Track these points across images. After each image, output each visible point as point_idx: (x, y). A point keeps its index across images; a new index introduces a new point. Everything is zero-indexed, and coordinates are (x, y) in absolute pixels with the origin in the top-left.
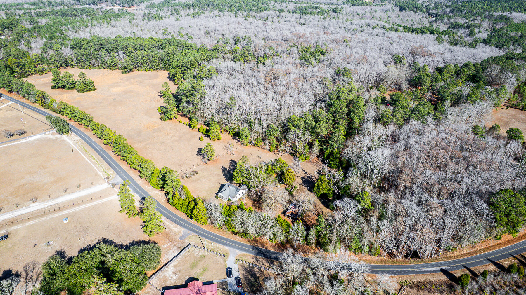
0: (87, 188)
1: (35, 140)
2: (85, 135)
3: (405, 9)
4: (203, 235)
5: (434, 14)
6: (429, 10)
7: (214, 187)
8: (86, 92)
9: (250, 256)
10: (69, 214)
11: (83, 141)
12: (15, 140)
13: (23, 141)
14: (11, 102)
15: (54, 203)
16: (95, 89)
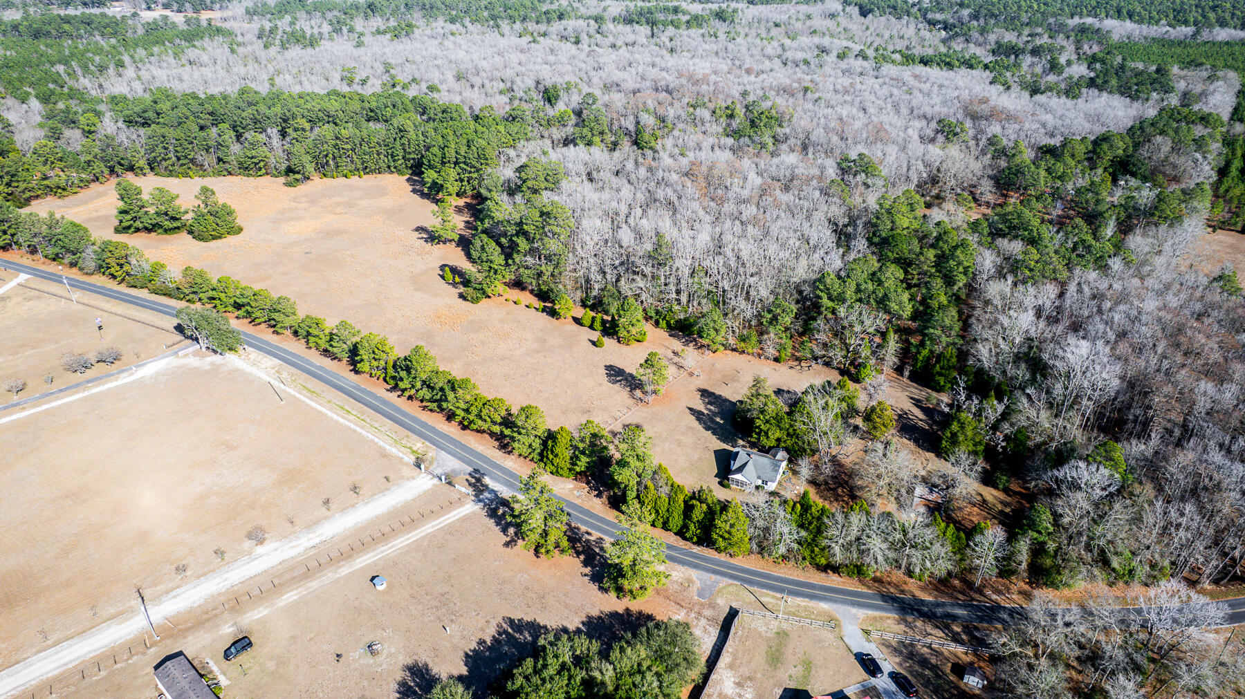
0: (381, 491)
1: (158, 374)
2: (285, 351)
3: (871, 11)
4: (751, 582)
5: (939, 22)
6: (926, 14)
7: (700, 459)
8: (220, 238)
9: (889, 618)
10: (375, 564)
11: (293, 370)
12: (101, 378)
13: (124, 379)
14: (23, 277)
15: (317, 541)
16: (240, 230)
